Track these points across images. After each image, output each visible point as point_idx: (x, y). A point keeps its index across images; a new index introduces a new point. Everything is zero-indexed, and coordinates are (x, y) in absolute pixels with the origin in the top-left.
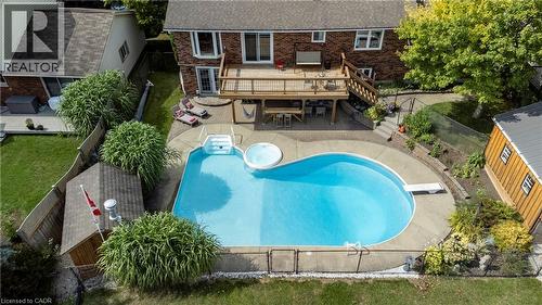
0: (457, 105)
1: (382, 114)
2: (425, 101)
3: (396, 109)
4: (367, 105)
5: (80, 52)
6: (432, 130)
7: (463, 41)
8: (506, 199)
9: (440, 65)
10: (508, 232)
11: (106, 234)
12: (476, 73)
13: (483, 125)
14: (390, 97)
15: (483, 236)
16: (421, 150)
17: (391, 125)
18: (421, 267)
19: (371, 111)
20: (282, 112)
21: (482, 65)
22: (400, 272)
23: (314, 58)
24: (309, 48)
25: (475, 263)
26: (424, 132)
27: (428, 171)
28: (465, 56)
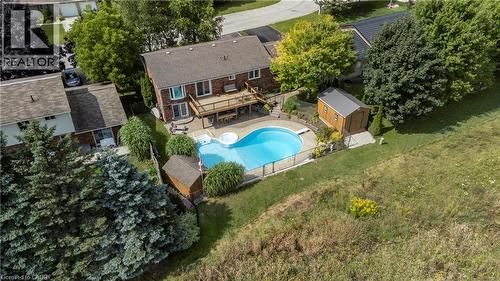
0: (298, 96)
1: (272, 107)
2: (287, 96)
3: (276, 103)
4: (263, 104)
5: (110, 112)
6: (295, 108)
7: (301, 70)
8: (329, 126)
9: (293, 80)
10: (336, 136)
11: (204, 175)
12: (309, 81)
13: (313, 101)
14: (271, 98)
15: (328, 139)
16: (294, 117)
17: (277, 110)
18: (314, 156)
19: (266, 106)
20: (227, 117)
21: (309, 78)
22: (308, 161)
23: (232, 88)
24: (228, 83)
25: (329, 150)
26: (291, 110)
27: (300, 126)
28: (304, 76)
